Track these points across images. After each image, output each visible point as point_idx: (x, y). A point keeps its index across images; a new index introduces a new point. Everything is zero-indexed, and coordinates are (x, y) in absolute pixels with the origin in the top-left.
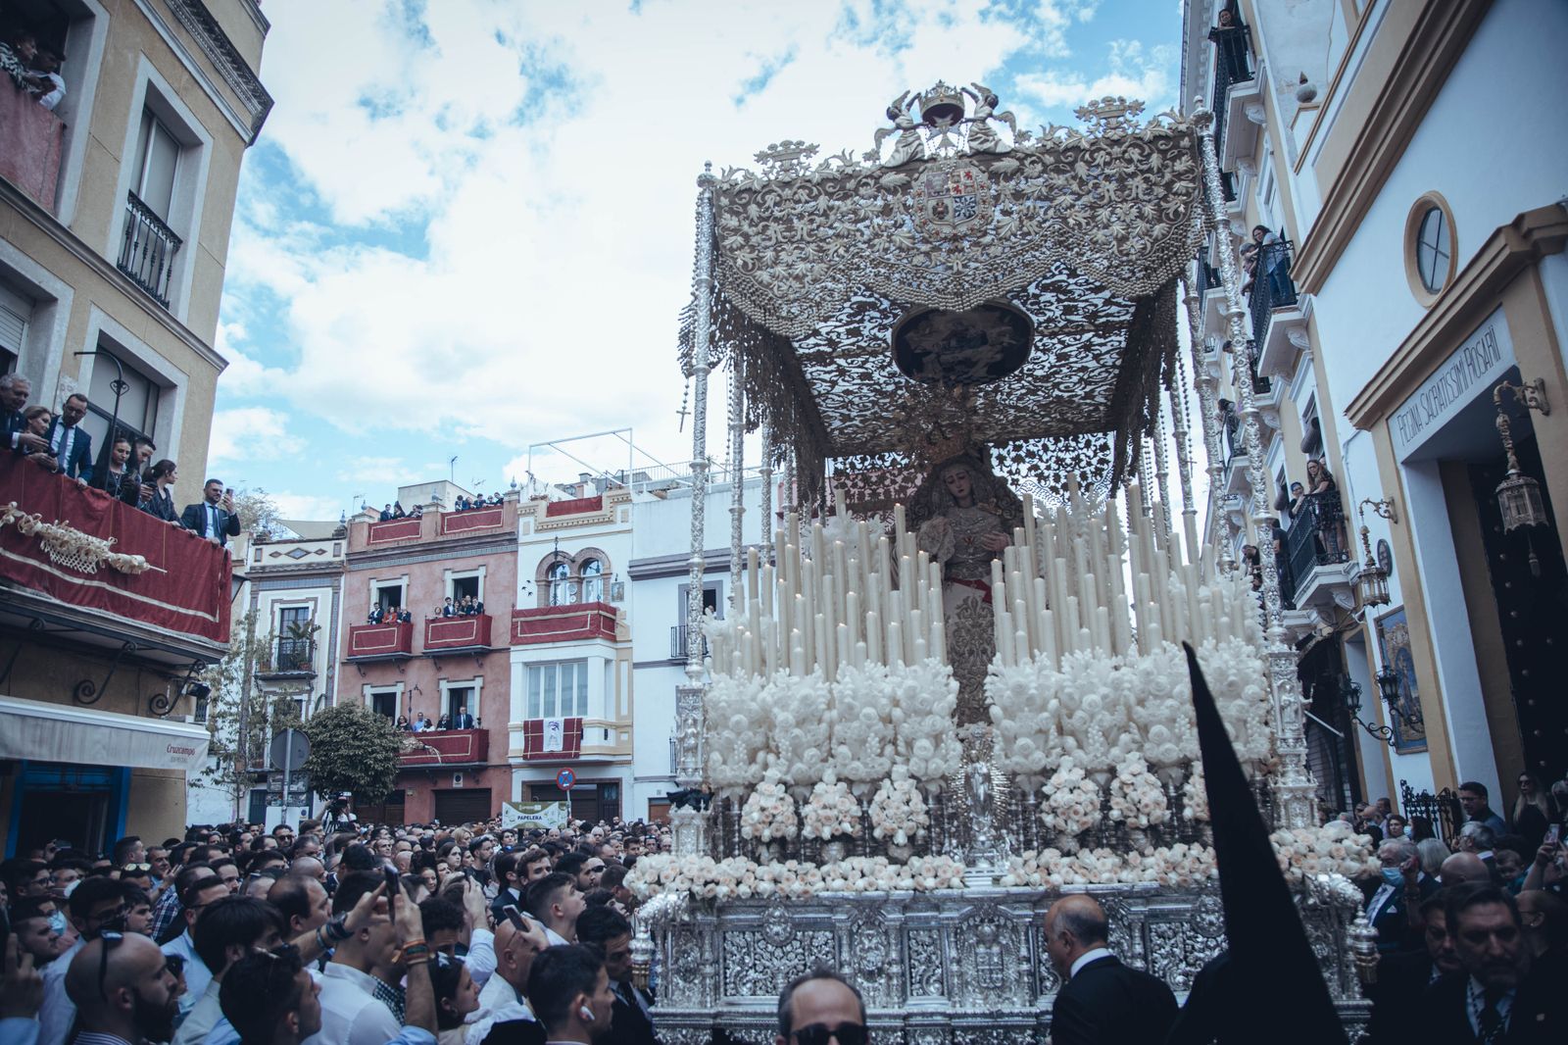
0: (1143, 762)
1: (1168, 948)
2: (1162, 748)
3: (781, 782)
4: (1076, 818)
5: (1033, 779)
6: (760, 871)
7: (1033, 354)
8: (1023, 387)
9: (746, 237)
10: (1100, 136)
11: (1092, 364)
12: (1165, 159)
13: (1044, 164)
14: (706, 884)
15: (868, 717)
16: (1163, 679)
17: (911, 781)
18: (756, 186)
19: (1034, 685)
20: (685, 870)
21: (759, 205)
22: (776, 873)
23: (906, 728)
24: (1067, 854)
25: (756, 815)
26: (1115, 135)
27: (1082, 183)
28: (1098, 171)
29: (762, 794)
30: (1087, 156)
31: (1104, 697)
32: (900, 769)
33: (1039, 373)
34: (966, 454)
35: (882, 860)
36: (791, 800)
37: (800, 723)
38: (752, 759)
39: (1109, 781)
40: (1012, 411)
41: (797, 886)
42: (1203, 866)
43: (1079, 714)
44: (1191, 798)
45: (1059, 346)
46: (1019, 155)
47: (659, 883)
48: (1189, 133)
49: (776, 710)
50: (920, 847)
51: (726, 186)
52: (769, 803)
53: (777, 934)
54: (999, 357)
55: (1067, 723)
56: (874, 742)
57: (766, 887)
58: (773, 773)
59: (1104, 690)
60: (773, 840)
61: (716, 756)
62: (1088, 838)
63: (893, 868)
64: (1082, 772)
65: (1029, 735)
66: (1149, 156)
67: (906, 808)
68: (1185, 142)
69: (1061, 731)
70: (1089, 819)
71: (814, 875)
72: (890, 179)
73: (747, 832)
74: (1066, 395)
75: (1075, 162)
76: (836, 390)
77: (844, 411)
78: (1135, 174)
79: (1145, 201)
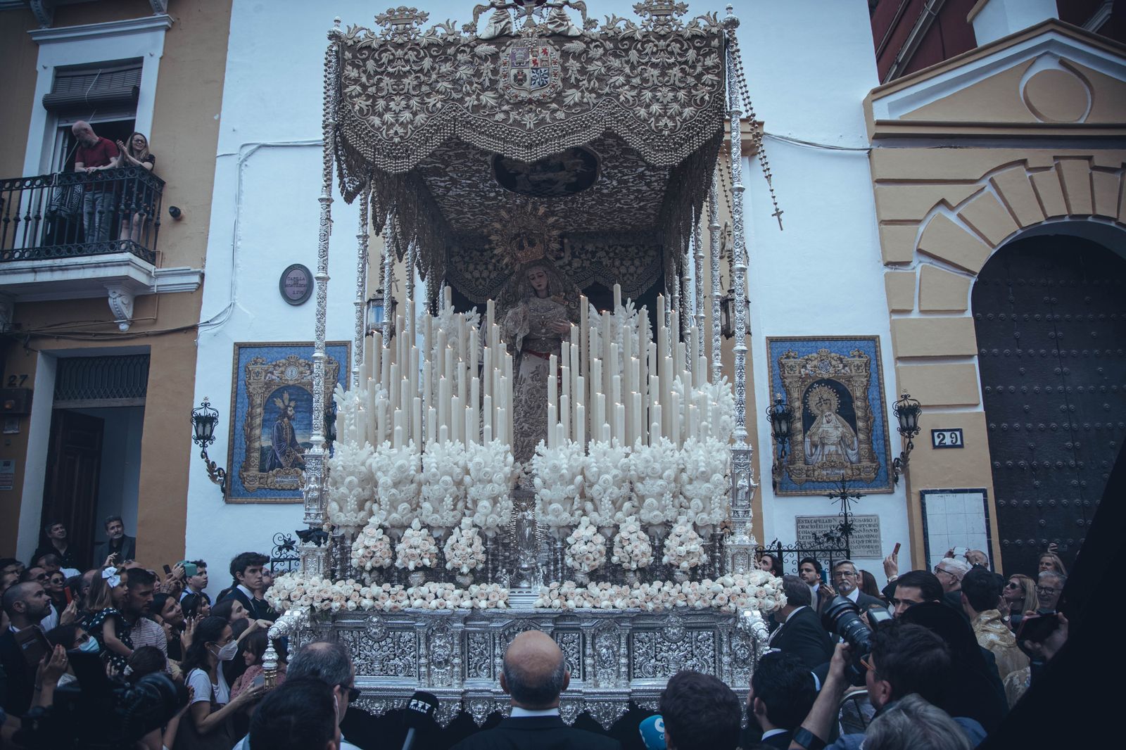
0: (638, 523)
1: (644, 650)
2: (652, 515)
3: (381, 526)
4: (588, 562)
5: (561, 530)
6: (364, 590)
7: (600, 179)
8: (593, 200)
9: (364, 87)
10: (651, 30)
11: (645, 188)
12: (698, 55)
13: (605, 49)
14: (323, 601)
15: (446, 483)
16: (657, 466)
17: (474, 529)
18: (375, 45)
19: (565, 466)
20: (308, 591)
21: (376, 61)
22: (374, 594)
23: (473, 492)
24: (581, 585)
25: (361, 552)
26: (662, 30)
27: (633, 68)
28: (646, 60)
29: (366, 536)
30: (639, 46)
31: (615, 476)
32: (466, 521)
33: (605, 191)
34: (545, 258)
35: (451, 586)
36: (388, 539)
37: (396, 484)
38: (361, 507)
39: (614, 535)
40: (585, 215)
41: (389, 603)
42: (671, 599)
43: (596, 487)
44: (669, 550)
45: (619, 175)
46: (586, 39)
47: (289, 599)
48: (719, 35)
49: (379, 474)
50: (479, 576)
51: (350, 43)
52: (371, 543)
53: (375, 633)
54: (574, 179)
55: (588, 492)
56: (449, 501)
57: (367, 603)
58: (374, 520)
59: (615, 472)
60: (373, 569)
61: (334, 506)
62: (595, 576)
63: (458, 592)
64: (595, 529)
65: (558, 502)
66: (687, 50)
67: (469, 550)
68: (715, 43)
69: (583, 496)
70: (597, 563)
71: (402, 595)
72: (483, 49)
73: (355, 562)
74: (625, 207)
75: (629, 49)
76: (451, 193)
77: (458, 208)
78: (674, 64)
79: (680, 88)
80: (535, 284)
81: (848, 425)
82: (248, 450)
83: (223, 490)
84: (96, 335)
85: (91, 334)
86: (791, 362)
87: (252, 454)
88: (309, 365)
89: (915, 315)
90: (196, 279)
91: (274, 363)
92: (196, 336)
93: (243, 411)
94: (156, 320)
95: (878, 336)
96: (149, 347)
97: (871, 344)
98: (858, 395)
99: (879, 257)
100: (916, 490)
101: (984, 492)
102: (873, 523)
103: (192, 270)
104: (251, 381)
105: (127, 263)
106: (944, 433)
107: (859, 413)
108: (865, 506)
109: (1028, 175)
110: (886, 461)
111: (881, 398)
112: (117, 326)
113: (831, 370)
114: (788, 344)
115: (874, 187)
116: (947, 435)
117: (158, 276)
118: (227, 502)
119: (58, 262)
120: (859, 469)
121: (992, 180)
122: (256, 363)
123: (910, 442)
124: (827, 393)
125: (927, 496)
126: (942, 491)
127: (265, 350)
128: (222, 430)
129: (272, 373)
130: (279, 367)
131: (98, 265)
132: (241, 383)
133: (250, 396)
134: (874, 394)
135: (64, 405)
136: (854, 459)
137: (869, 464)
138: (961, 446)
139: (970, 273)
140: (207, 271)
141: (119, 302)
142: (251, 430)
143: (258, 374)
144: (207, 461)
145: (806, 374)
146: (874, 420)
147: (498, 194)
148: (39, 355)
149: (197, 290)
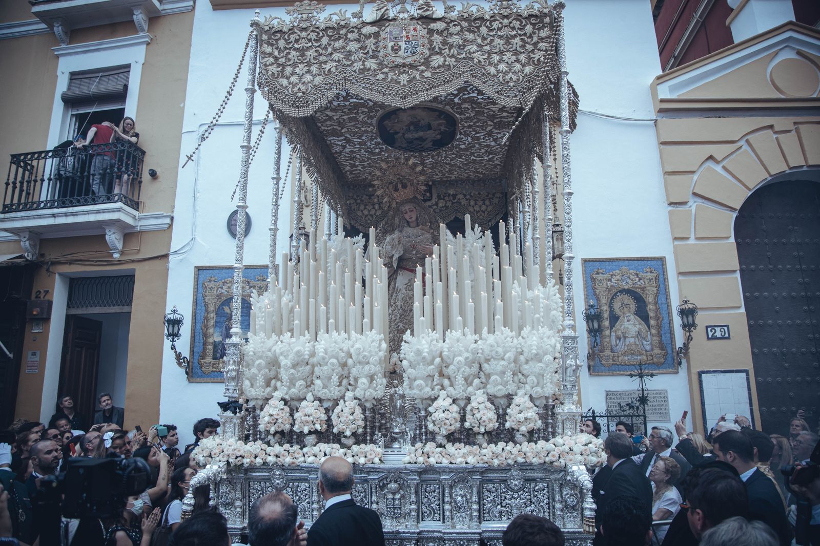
0: (485, 395)
1: (492, 498)
2: (496, 389)
3: (282, 399)
4: (446, 427)
5: (424, 401)
6: (269, 449)
7: (458, 136)
8: (454, 154)
9: (276, 59)
10: (496, 12)
11: (493, 143)
12: (534, 28)
13: (461, 26)
14: (237, 457)
15: (333, 364)
16: (500, 350)
17: (355, 401)
18: (285, 29)
19: (426, 350)
20: (225, 450)
21: (285, 40)
22: (277, 452)
23: (354, 371)
24: (440, 446)
25: (267, 419)
26: (505, 12)
27: (484, 39)
28: (494, 33)
29: (271, 406)
30: (488, 23)
31: (467, 358)
32: (349, 395)
33: (463, 146)
34: (415, 197)
35: (337, 446)
36: (288, 409)
37: (294, 366)
38: (268, 384)
39: (466, 405)
40: (448, 166)
41: (288, 460)
42: (513, 456)
43: (452, 367)
44: (510, 417)
45: (473, 133)
46: (447, 20)
47: (210, 456)
48: (550, 14)
49: (281, 358)
50: (359, 439)
51: (267, 28)
52: (274, 412)
53: (278, 484)
54: (439, 137)
55: (445, 371)
56: (335, 379)
57: (271, 459)
58: (278, 394)
59: (466, 355)
60: (276, 433)
61: (247, 383)
62: (452, 438)
63: (342, 451)
64: (451, 401)
65: (422, 379)
66: (525, 26)
67: (351, 417)
68: (547, 20)
69: (441, 374)
70: (453, 428)
71: (298, 453)
72: (367, 30)
73: (262, 427)
74: (478, 159)
75: (481, 26)
76: (347, 150)
77: (351, 162)
78: (515, 36)
79: (521, 53)
80: (407, 217)
81: (643, 323)
82: (205, 344)
83: (187, 373)
84: (97, 261)
85: (93, 261)
86: (600, 277)
87: (208, 347)
88: (248, 282)
89: (692, 241)
90: (168, 221)
91: (223, 281)
92: (168, 262)
93: (201, 315)
94: (139, 250)
95: (665, 257)
96: (134, 270)
97: (659, 263)
98: (650, 300)
99: (664, 199)
100: (695, 371)
101: (747, 372)
102: (663, 395)
103: (165, 214)
104: (207, 293)
105: (119, 210)
106: (716, 328)
107: (651, 314)
108: (656, 383)
109: (775, 136)
110: (672, 349)
111: (667, 303)
112: (111, 255)
113: (630, 282)
114: (598, 263)
115: (659, 148)
116: (718, 329)
117: (140, 219)
118: (190, 381)
119: (71, 210)
120: (652, 356)
121: (747, 141)
122: (210, 281)
123: (690, 335)
124: (627, 299)
125: (703, 375)
126: (715, 372)
127: (217, 271)
128: (186, 330)
129: (222, 288)
130: (227, 283)
131: (98, 212)
132: (200, 295)
133: (206, 305)
134: (662, 299)
135: (74, 311)
136: (648, 348)
137: (659, 352)
138: (729, 338)
139: (732, 209)
140: (175, 215)
141: (113, 238)
142: (207, 329)
143: (211, 288)
144: (176, 352)
145: (612, 286)
146: (663, 320)
147: (381, 149)
148: (57, 276)
149: (168, 228)
